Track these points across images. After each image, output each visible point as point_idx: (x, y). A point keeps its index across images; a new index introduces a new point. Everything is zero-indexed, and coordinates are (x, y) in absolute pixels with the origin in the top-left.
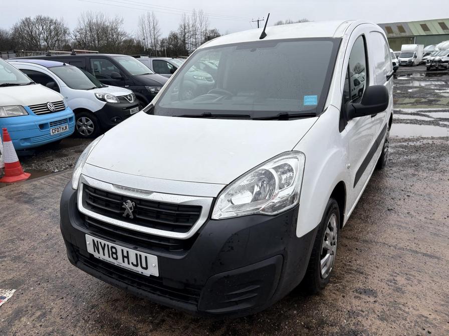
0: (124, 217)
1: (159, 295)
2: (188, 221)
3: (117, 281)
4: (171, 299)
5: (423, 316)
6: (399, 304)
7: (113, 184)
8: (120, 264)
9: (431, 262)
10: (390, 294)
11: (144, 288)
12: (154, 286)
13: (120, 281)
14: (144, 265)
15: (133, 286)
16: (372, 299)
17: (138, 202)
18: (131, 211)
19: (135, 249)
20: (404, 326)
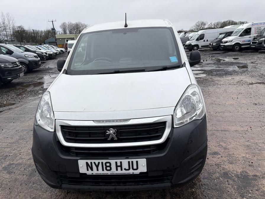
0: (109, 140)
1: (142, 185)
2: (157, 132)
3: (106, 187)
4: (152, 184)
5: (244, 157)
6: (231, 154)
7: (93, 121)
8: (114, 173)
9: (227, 133)
10: (224, 152)
11: (129, 184)
12: (139, 180)
13: (107, 186)
14: (135, 167)
15: (120, 185)
16: (219, 156)
17: (119, 128)
18: (115, 135)
19: (127, 158)
20: (241, 163)
